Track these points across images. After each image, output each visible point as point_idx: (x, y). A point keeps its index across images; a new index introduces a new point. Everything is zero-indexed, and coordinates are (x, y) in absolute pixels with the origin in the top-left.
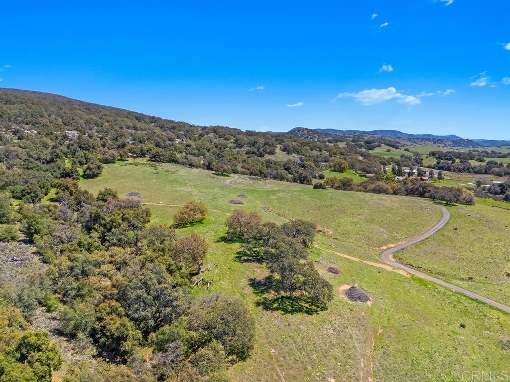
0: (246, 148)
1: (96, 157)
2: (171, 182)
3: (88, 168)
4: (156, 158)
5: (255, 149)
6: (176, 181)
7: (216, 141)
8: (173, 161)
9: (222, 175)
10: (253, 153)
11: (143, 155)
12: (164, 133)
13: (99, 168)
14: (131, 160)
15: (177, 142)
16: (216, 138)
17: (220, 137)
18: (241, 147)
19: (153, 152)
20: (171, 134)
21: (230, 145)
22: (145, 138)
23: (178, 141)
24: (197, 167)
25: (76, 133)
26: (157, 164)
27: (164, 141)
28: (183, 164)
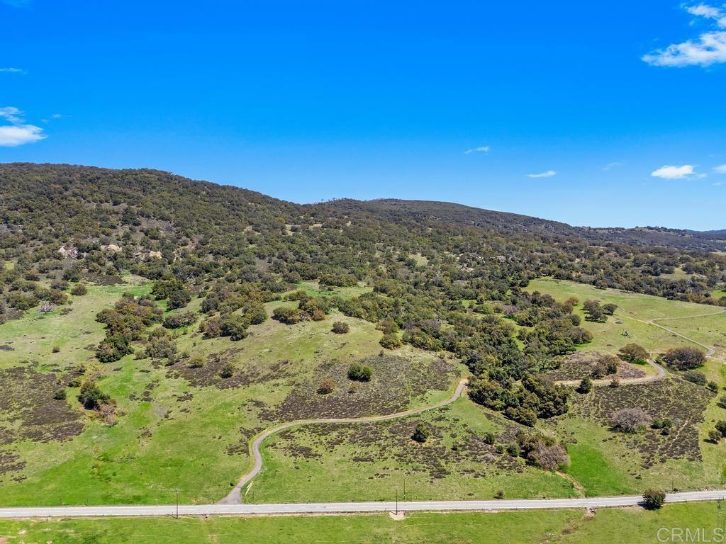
0: (643, 267)
1: (524, 274)
2: (566, 290)
3: (522, 282)
4: (558, 277)
5: (651, 269)
6: (569, 290)
7: (615, 260)
8: (569, 278)
9: (601, 289)
10: (649, 272)
11: (550, 274)
12: (565, 254)
13: (528, 282)
14: (543, 278)
15: (576, 262)
16: (616, 256)
17: (620, 255)
18: (638, 266)
19: (556, 273)
20: (572, 255)
21: (628, 264)
22: (551, 260)
23: (577, 260)
24: (585, 283)
25: (503, 257)
26: (559, 280)
27: (565, 262)
28: (576, 281)
